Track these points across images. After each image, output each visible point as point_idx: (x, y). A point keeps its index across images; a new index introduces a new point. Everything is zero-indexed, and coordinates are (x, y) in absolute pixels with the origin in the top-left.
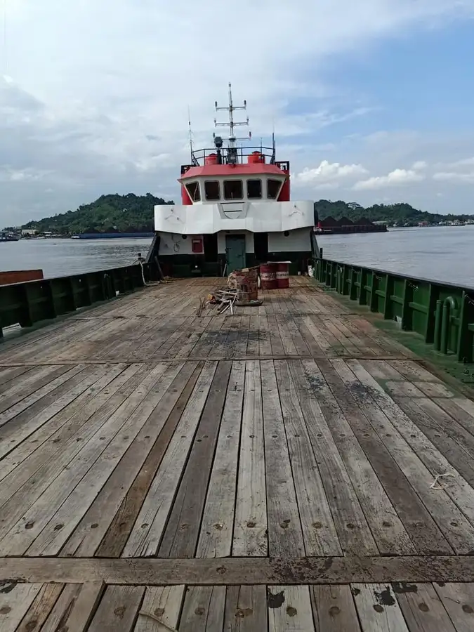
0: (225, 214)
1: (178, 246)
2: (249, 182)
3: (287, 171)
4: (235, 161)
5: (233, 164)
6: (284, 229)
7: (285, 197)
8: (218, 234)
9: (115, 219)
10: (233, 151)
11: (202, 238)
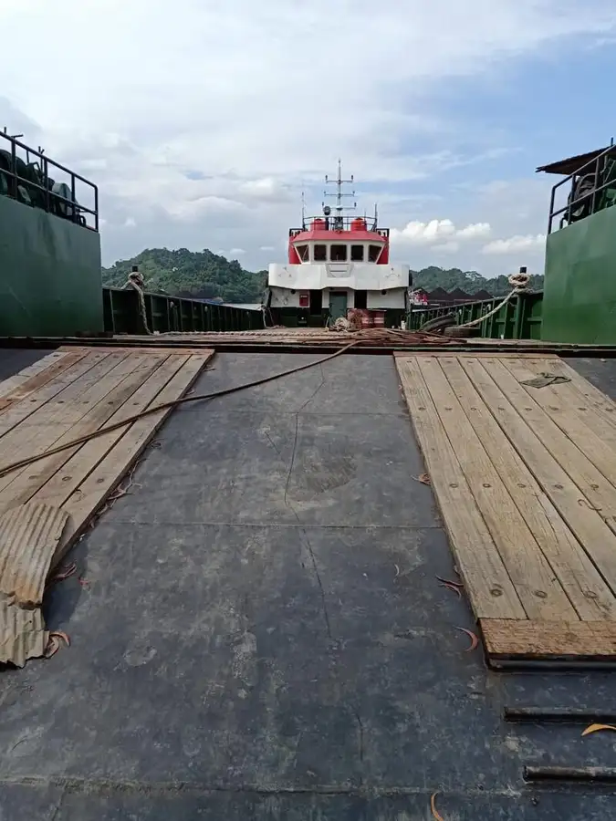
0: (331, 273)
1: (287, 300)
2: (353, 247)
3: (386, 239)
4: (342, 228)
5: (340, 231)
6: (381, 289)
7: (384, 260)
8: (323, 292)
9: (161, 280)
10: (339, 219)
11: (309, 293)
